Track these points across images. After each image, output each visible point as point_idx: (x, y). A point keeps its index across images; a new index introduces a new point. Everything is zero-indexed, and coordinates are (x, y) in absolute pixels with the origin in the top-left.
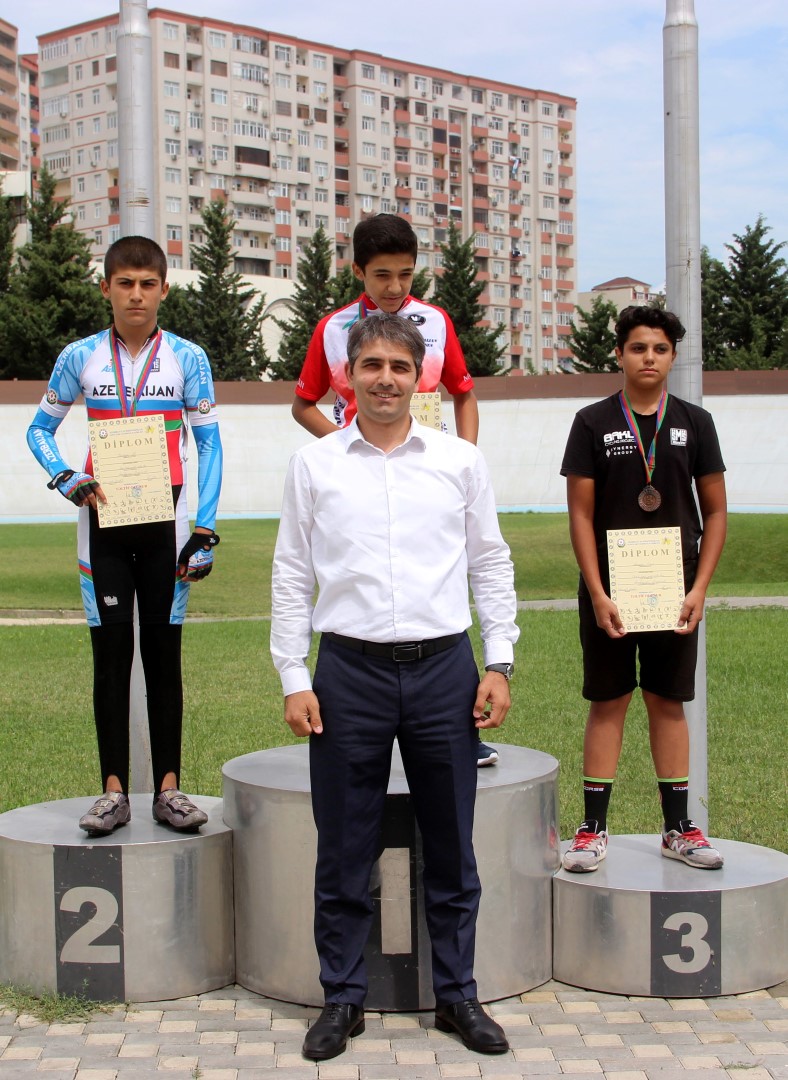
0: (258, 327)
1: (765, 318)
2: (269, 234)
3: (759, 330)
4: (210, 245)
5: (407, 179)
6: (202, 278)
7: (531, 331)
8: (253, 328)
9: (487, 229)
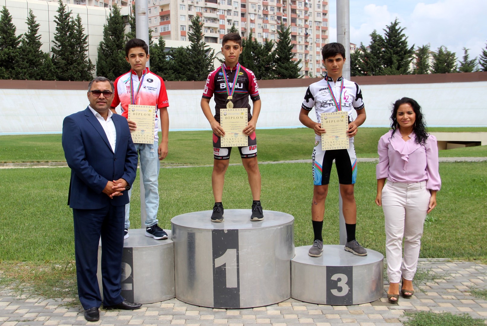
0: (212, 61)
1: (398, 56)
2: (217, 28)
3: (395, 60)
4: (194, 32)
5: (267, 7)
6: (191, 44)
7: (312, 62)
8: (210, 62)
9: (296, 25)
